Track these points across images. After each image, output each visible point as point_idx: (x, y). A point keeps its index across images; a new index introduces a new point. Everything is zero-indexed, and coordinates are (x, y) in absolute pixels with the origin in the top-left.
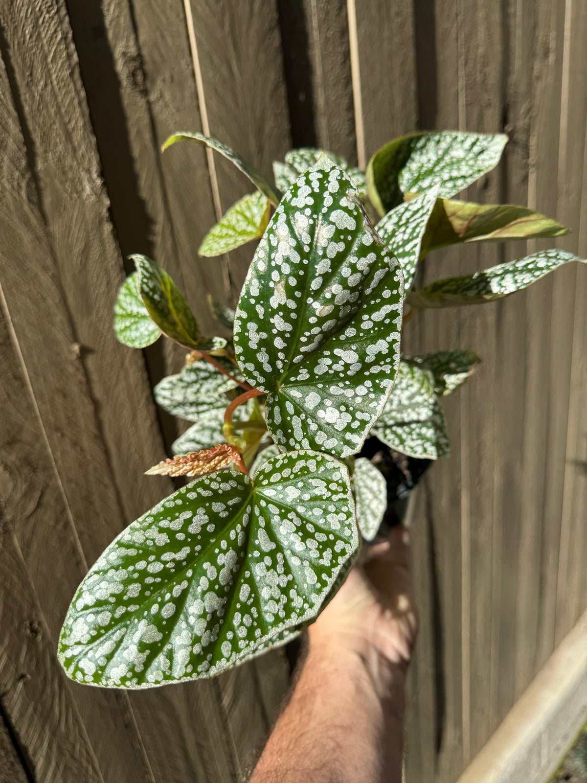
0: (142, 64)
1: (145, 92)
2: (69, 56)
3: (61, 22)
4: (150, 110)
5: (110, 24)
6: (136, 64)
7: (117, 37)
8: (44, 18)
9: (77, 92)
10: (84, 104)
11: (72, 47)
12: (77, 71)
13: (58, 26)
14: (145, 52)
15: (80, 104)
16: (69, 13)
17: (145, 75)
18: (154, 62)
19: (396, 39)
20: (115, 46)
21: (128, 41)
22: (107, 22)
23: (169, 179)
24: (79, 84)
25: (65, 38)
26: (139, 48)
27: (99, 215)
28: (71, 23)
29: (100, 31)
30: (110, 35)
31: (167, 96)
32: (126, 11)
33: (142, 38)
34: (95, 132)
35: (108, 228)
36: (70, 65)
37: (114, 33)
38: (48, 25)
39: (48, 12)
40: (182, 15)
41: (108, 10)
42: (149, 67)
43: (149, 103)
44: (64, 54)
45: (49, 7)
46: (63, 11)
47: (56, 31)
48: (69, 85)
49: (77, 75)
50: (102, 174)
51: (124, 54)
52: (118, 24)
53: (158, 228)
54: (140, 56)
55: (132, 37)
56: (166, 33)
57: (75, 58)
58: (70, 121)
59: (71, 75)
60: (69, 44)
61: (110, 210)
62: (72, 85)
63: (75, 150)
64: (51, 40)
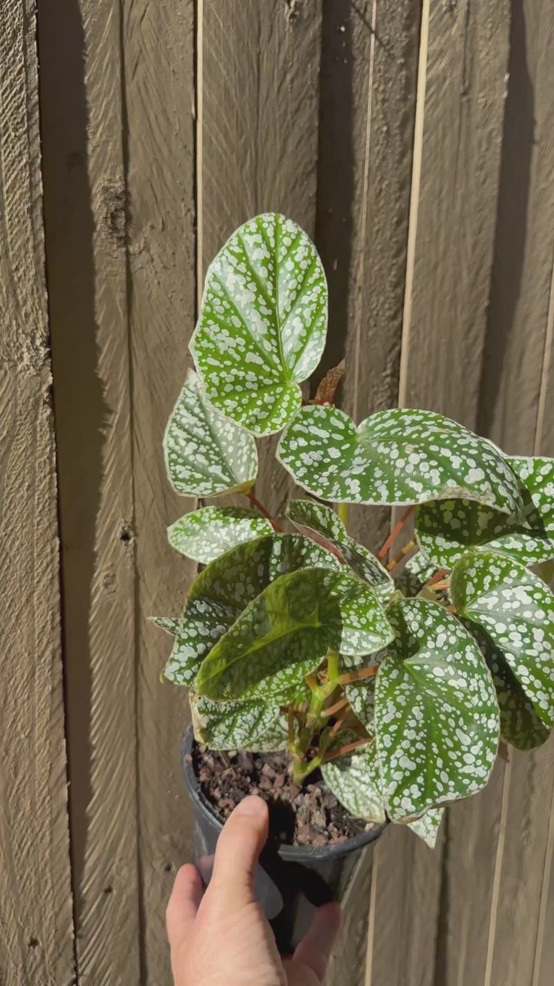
0: (128, 203)
1: (126, 241)
2: (32, 187)
3: (30, 143)
4: (128, 264)
5: (93, 151)
6: (120, 204)
7: (99, 168)
8: (9, 135)
9: (35, 234)
10: (41, 247)
11: (39, 174)
12: (40, 205)
13: (25, 148)
14: (133, 190)
15: (35, 248)
16: (41, 133)
17: (129, 218)
18: (143, 203)
19: (474, 200)
20: (95, 179)
21: (113, 174)
22: (90, 148)
23: (139, 355)
24: (39, 222)
25: (31, 164)
26: (126, 184)
27: (35, 393)
28: (41, 146)
29: (79, 158)
30: (91, 165)
31: (154, 249)
32: (118, 136)
33: (132, 172)
34: (47, 286)
35: (45, 413)
36: (31, 197)
37: (96, 162)
38: (11, 146)
39: (15, 130)
40: (191, 148)
41: (94, 133)
42: (135, 209)
43: (127, 253)
44: (27, 183)
45: (18, 123)
46: (36, 130)
47: (20, 154)
48: (24, 222)
49: (38, 211)
50: (48, 343)
51: (106, 190)
52: (104, 152)
53: (114, 419)
54: (126, 193)
55: (120, 168)
56: (165, 169)
57: (40, 190)
58: (17, 269)
59: (31, 210)
60: (35, 171)
61: (51, 389)
62: (29, 223)
63: (17, 306)
64: (12, 165)
